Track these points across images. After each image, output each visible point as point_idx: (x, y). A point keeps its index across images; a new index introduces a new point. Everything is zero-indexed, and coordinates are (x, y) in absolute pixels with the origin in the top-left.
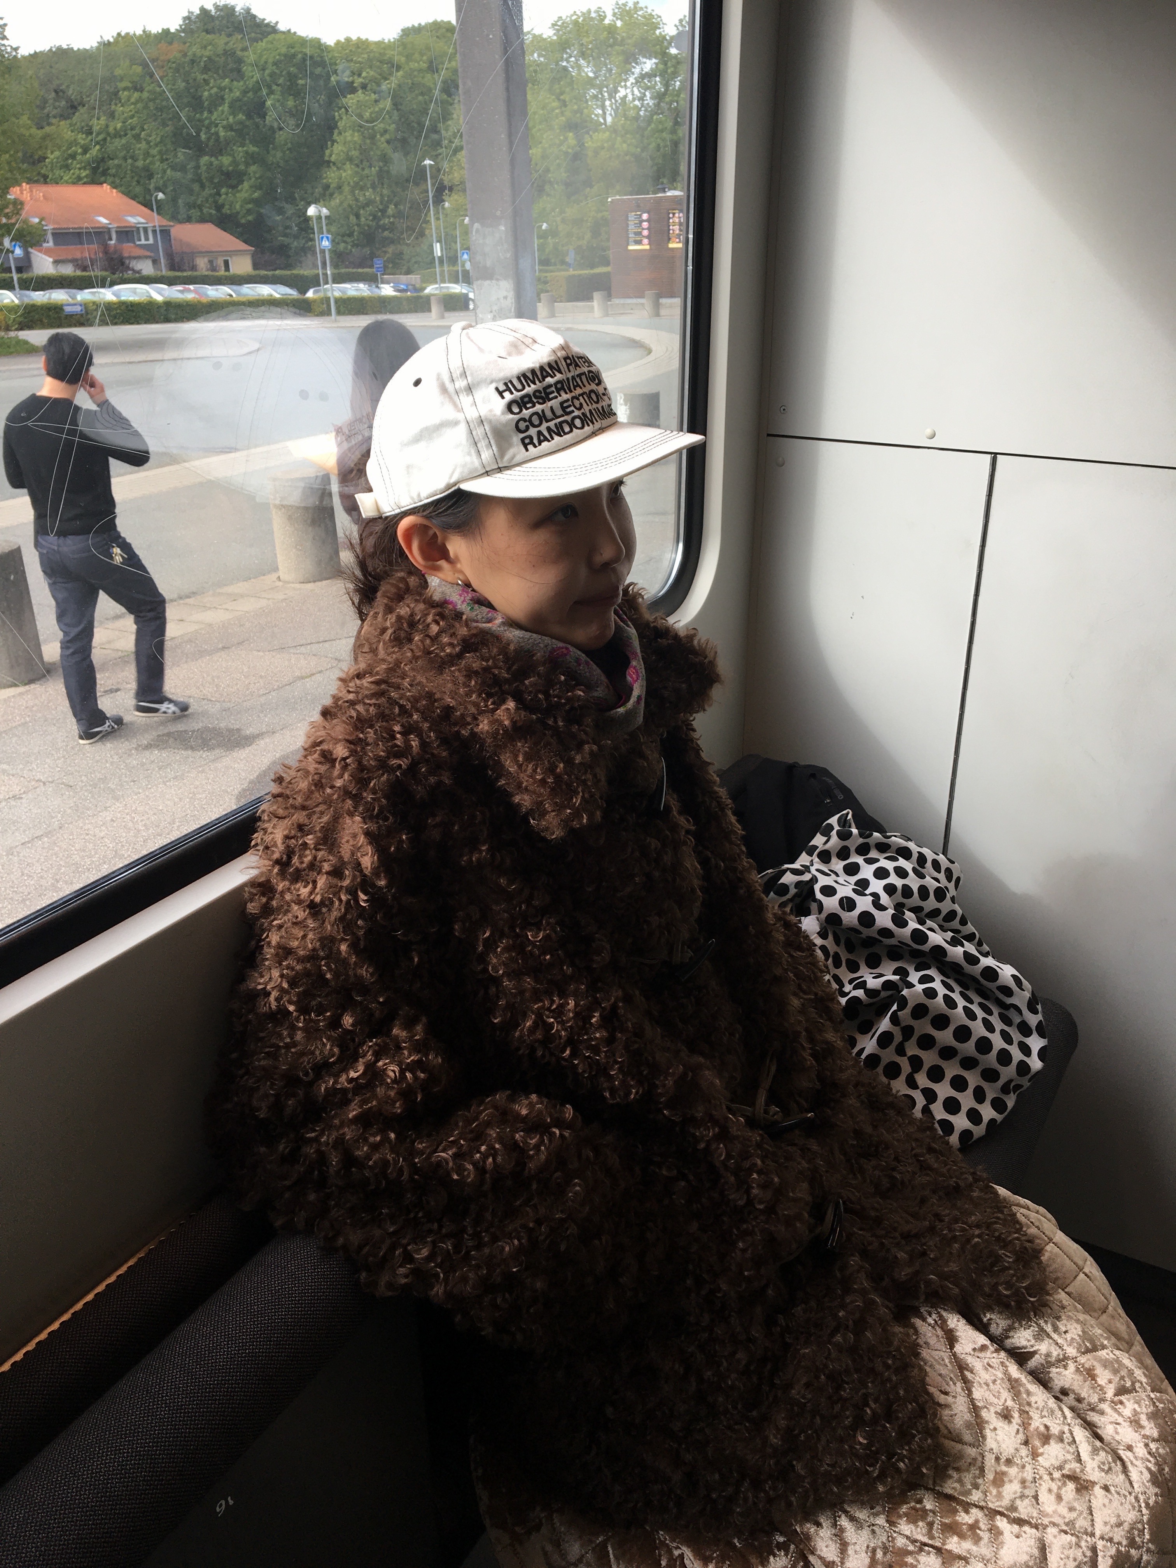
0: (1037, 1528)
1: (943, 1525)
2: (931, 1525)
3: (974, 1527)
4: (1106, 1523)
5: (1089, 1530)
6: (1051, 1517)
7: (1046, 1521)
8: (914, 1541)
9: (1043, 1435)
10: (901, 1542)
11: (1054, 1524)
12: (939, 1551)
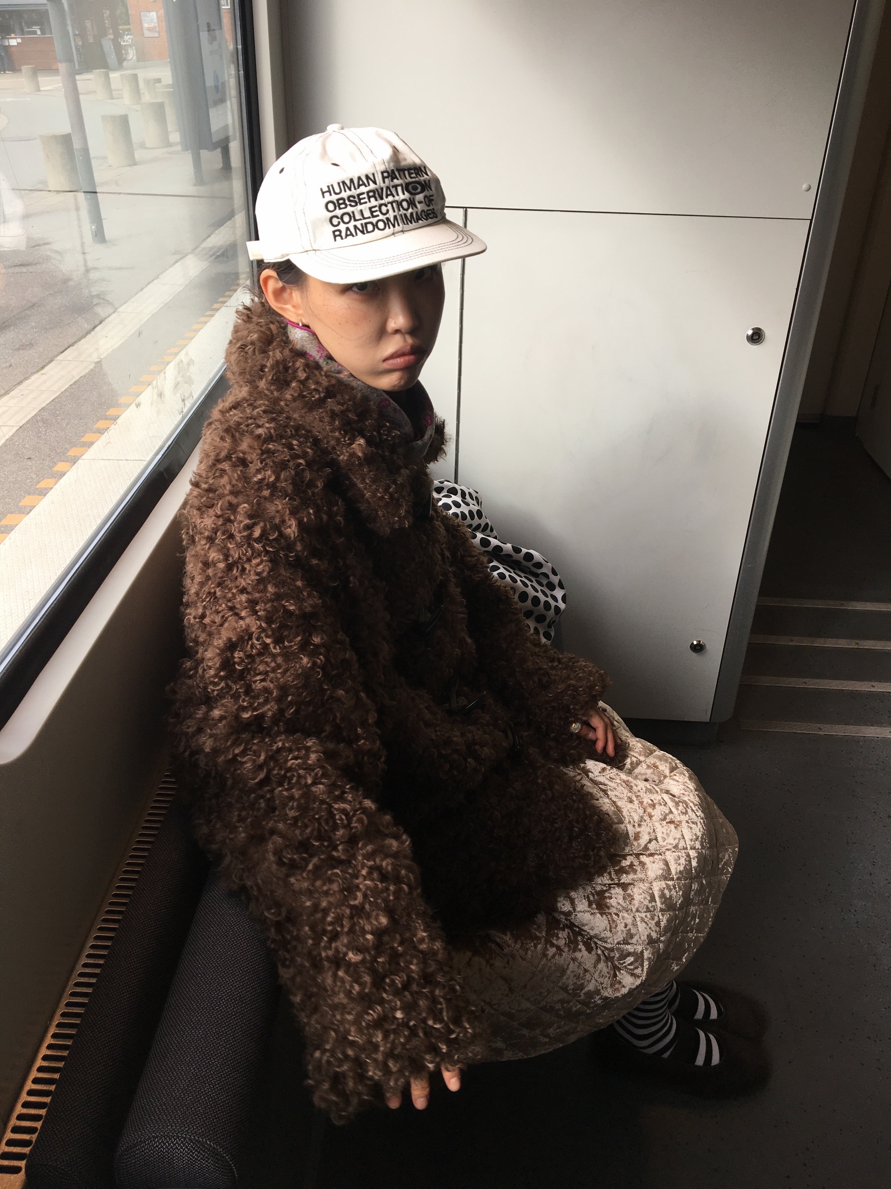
0: (661, 855)
1: (615, 871)
2: (610, 874)
3: (632, 865)
4: (691, 840)
5: (685, 847)
6: (666, 846)
7: (664, 849)
8: (605, 885)
9: (651, 805)
10: (599, 888)
11: (668, 850)
12: (618, 885)
